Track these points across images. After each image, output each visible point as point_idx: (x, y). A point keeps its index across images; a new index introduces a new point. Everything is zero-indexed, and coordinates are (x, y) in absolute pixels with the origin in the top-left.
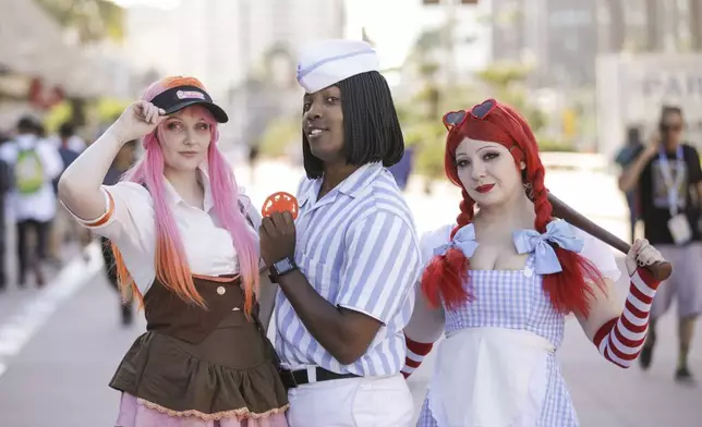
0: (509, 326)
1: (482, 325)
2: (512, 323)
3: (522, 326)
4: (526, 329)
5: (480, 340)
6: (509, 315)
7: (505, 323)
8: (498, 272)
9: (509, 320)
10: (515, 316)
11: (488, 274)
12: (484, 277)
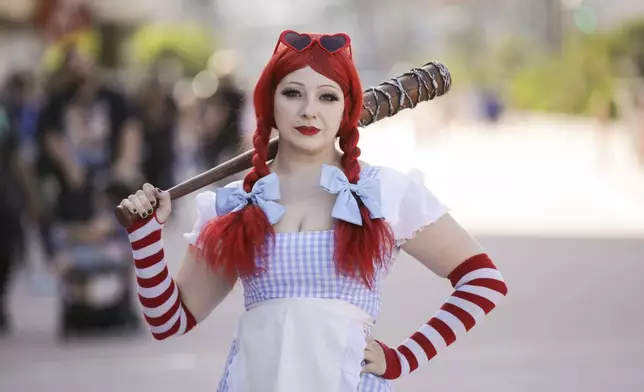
0: (318, 295)
1: (288, 295)
2: (323, 292)
3: (335, 295)
4: (338, 298)
5: (285, 313)
6: (319, 282)
7: (315, 292)
8: (305, 234)
9: (319, 289)
10: (326, 283)
11: (293, 237)
12: (289, 241)
